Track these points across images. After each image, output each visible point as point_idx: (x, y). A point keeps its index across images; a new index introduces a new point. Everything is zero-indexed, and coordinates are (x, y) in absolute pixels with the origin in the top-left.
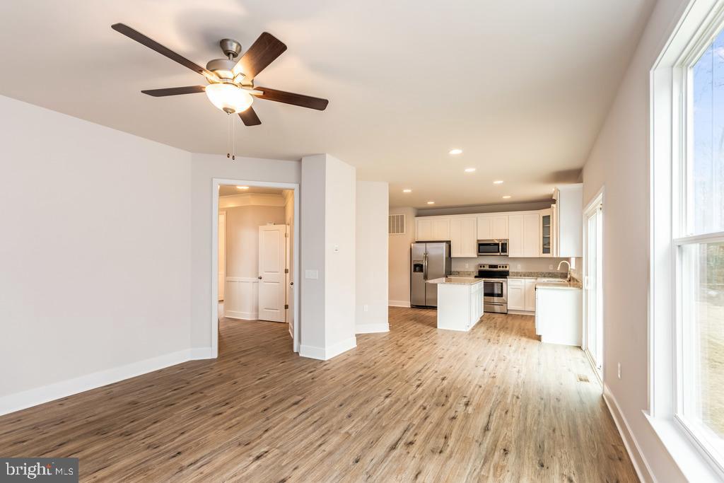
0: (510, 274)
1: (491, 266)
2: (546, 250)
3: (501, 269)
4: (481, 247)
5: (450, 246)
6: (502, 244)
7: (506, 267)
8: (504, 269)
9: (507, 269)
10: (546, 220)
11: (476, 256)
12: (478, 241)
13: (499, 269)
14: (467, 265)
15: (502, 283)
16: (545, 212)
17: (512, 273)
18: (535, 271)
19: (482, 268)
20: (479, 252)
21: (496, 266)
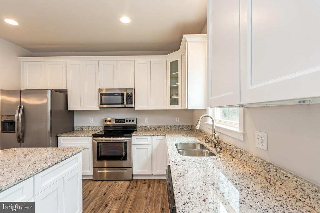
0: (138, 128)
1: (117, 120)
2: (174, 102)
3: (129, 123)
4: (103, 97)
5: (67, 95)
6: (127, 94)
7: (133, 121)
8: (132, 123)
9: (135, 123)
10: (174, 66)
11: (98, 109)
12: (100, 90)
13: (126, 123)
14: (92, 119)
15: (126, 143)
16: (173, 57)
17: (140, 127)
18: (163, 125)
19: (108, 123)
20: (101, 104)
21: (122, 120)
